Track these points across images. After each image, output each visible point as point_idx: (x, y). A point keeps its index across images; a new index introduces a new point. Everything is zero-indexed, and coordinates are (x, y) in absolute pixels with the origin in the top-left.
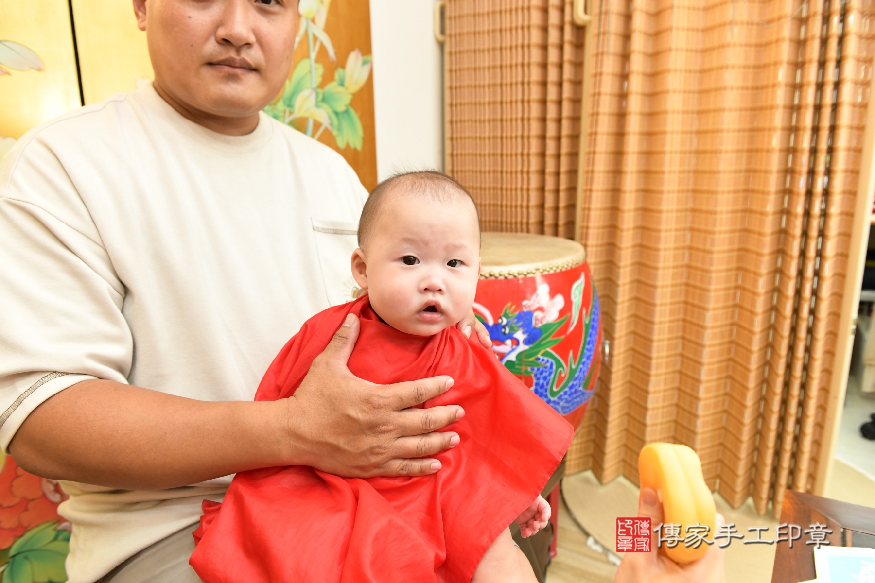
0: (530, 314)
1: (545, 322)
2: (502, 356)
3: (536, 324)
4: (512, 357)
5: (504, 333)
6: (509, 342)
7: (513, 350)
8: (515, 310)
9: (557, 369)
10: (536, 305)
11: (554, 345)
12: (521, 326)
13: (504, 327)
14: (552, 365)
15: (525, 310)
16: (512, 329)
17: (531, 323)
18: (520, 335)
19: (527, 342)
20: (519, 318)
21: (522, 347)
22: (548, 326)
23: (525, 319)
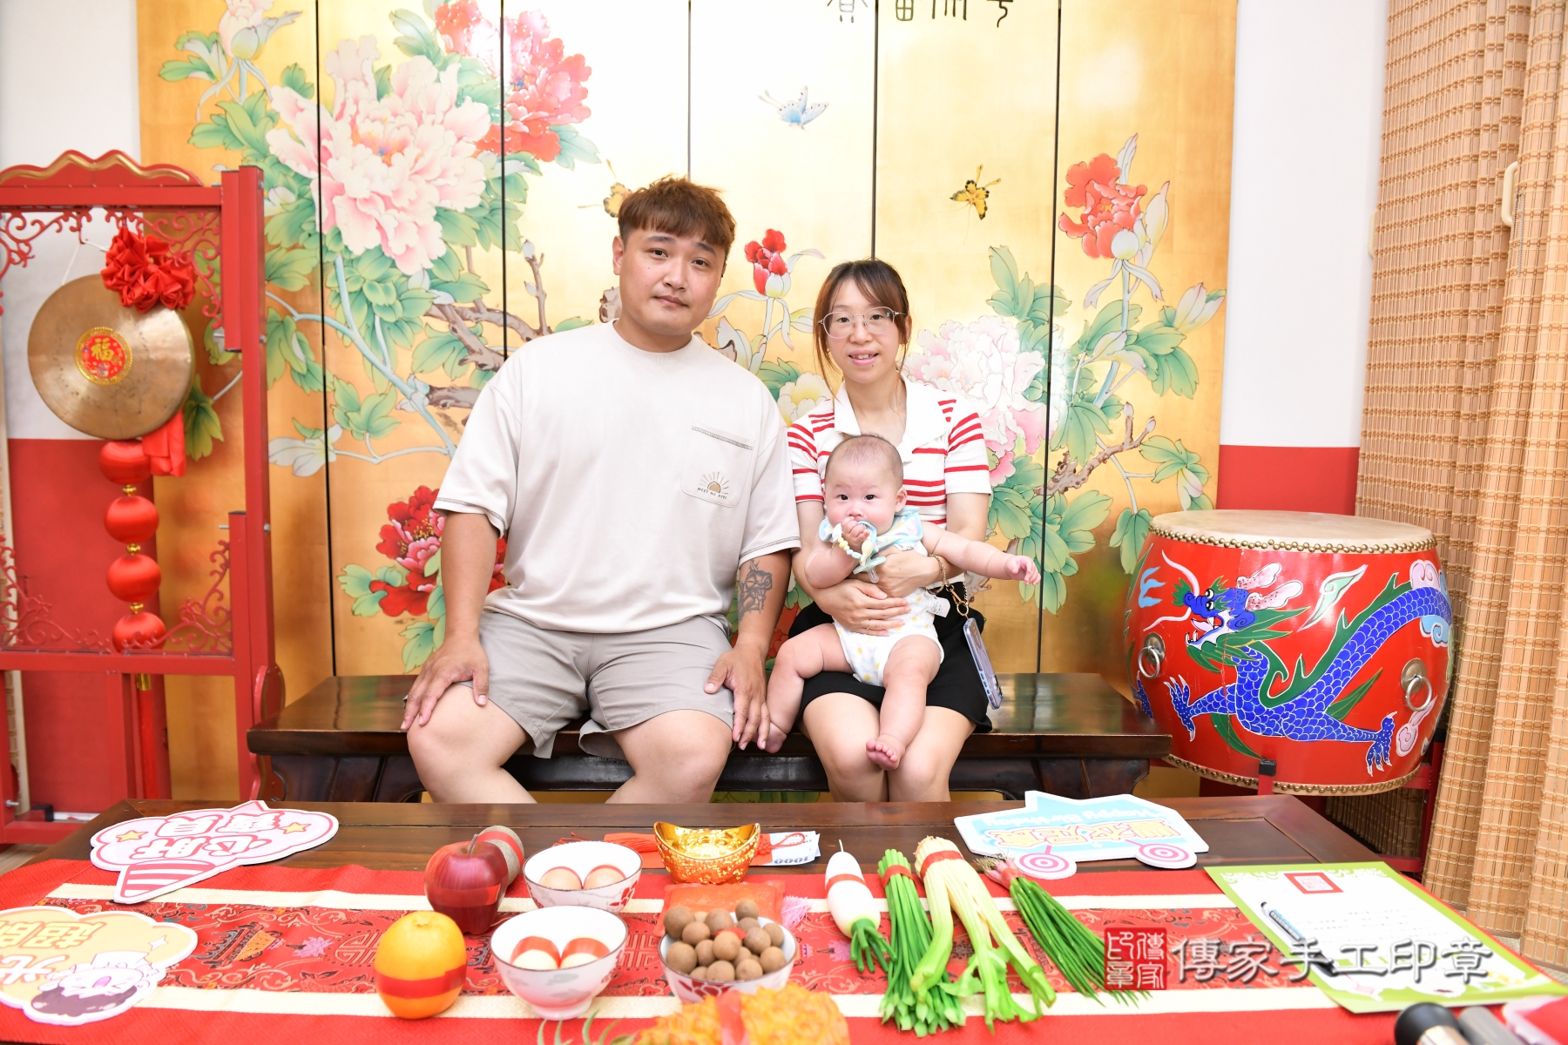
0: (1246, 593)
1: (1262, 607)
2: (1202, 634)
3: (1249, 606)
4: (1212, 638)
5: (1208, 608)
6: (1211, 620)
7: (1214, 630)
8: (1225, 586)
9: (1273, 671)
10: (1256, 585)
11: (1270, 637)
12: (1227, 605)
13: (1209, 602)
14: (1264, 664)
15: (1238, 586)
16: (1218, 605)
17: (1243, 603)
18: (1225, 615)
19: (1232, 625)
20: (1229, 595)
21: (1225, 630)
22: (1267, 613)
23: (1236, 598)
